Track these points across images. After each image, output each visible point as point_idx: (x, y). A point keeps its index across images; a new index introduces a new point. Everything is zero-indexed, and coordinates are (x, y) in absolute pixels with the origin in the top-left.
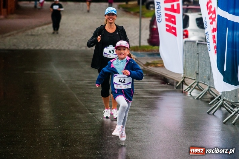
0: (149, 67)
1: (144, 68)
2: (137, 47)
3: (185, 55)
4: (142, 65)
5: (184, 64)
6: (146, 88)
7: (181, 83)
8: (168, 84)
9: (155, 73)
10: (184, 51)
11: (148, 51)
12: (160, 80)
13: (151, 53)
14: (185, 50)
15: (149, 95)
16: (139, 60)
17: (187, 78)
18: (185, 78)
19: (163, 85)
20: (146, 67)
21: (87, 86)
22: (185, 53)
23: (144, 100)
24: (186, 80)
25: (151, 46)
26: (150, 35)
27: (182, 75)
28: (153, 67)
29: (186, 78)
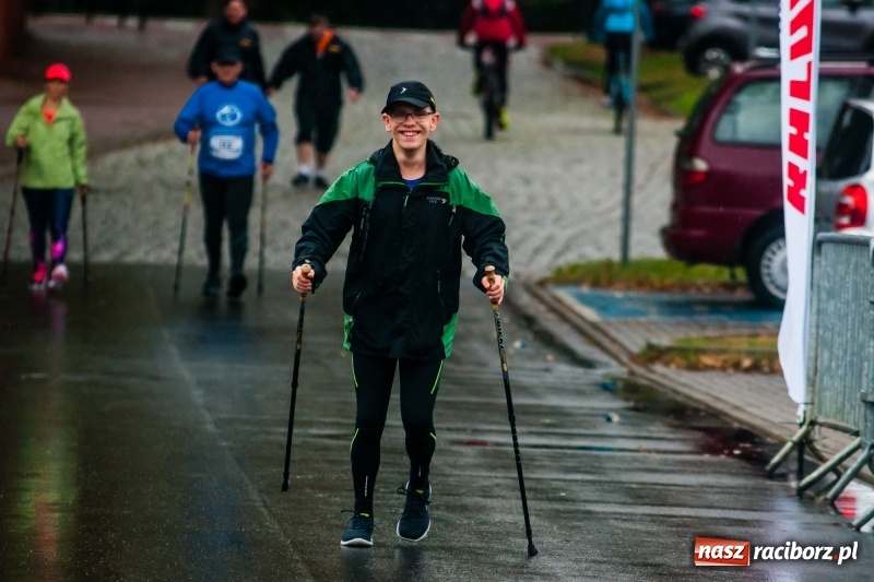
0: (659, 368)
1: (632, 373)
2: (608, 265)
3: (819, 312)
4: (625, 358)
5: (813, 354)
6: (619, 470)
7: (792, 449)
8: (731, 455)
9: (679, 398)
10: (815, 289)
11: (663, 289)
12: (698, 435)
13: (678, 297)
14: (819, 286)
15: (624, 503)
16: (614, 333)
17: (821, 425)
18: (813, 423)
19: (706, 457)
20: (639, 370)
21: (326, 448)
22: (819, 300)
23: (593, 525)
24: (817, 433)
25: (680, 265)
26: (675, 207)
27: (800, 413)
28: (679, 367)
29: (817, 428)
